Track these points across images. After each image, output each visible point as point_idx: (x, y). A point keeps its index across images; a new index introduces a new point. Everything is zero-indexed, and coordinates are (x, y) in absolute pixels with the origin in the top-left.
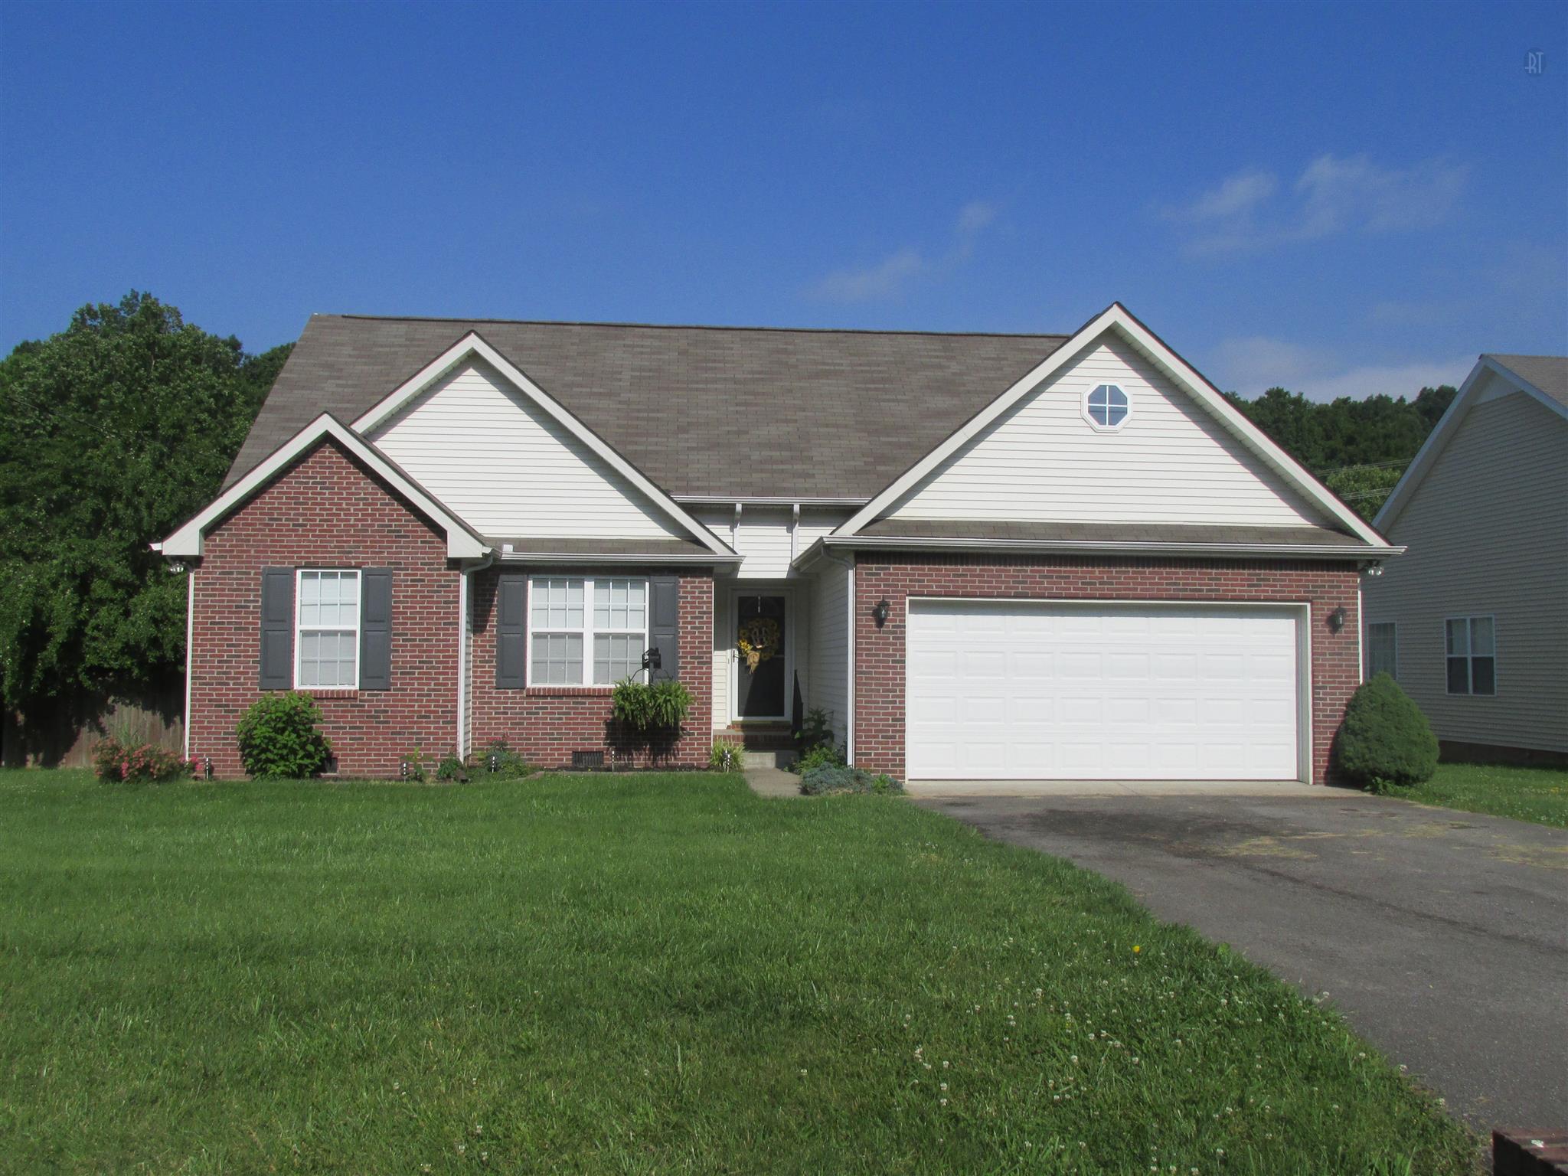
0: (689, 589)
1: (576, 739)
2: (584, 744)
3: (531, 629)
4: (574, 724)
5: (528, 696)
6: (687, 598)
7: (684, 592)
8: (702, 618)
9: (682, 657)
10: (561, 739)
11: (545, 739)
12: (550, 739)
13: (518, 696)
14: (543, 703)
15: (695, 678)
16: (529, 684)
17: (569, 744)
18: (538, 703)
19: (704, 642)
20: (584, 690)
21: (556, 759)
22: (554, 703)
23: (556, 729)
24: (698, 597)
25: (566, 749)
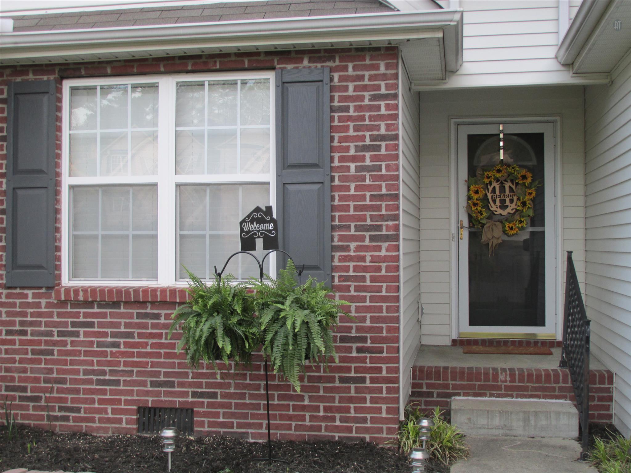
0: (351, 92)
1: (144, 384)
2: (158, 394)
3: (67, 181)
4: (140, 355)
5: (62, 304)
6: (347, 109)
7: (342, 99)
8: (379, 148)
9: (340, 228)
10: (117, 382)
11: (90, 382)
12: (99, 382)
13: (43, 302)
14: (86, 315)
15: (365, 269)
16: (66, 281)
17: (130, 393)
18: (77, 315)
19: (381, 197)
20: (154, 290)
21: (109, 420)
22: (104, 315)
23: (109, 363)
24: (370, 108)
25: (127, 402)
